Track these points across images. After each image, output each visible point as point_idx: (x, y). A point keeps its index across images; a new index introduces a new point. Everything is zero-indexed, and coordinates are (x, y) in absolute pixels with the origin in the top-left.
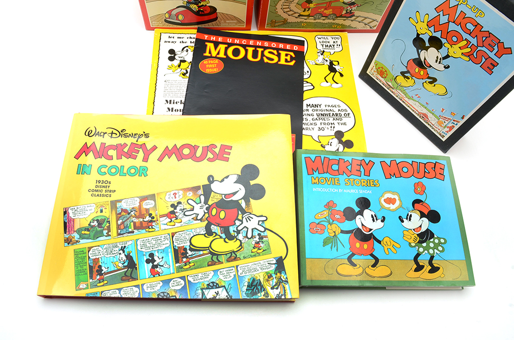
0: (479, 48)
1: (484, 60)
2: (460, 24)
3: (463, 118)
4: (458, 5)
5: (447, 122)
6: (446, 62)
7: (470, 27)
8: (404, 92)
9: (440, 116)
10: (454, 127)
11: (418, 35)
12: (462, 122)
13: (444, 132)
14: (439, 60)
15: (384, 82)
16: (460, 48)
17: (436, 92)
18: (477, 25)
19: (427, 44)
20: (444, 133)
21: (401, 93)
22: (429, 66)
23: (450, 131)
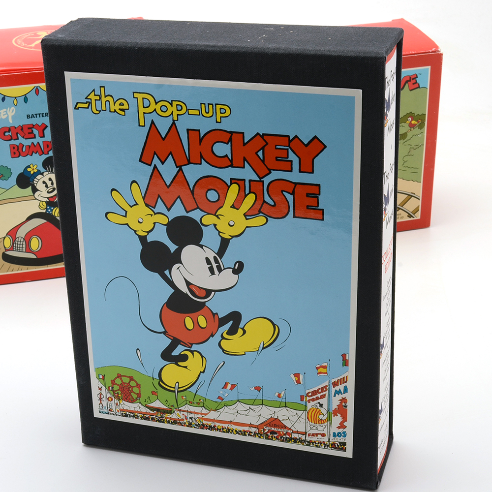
0: (267, 180)
1: (290, 198)
2: (202, 157)
3: (346, 363)
4: (174, 123)
5: (324, 401)
6: (229, 259)
7: (222, 149)
8: (197, 400)
9: (302, 398)
10: (344, 400)
11: (143, 239)
12: (351, 373)
13: (337, 431)
14: (214, 265)
15: (144, 410)
16: (233, 207)
17: (256, 345)
18: (231, 137)
19: (173, 247)
20: (339, 434)
21: (192, 409)
22: (204, 294)
23: (345, 419)
